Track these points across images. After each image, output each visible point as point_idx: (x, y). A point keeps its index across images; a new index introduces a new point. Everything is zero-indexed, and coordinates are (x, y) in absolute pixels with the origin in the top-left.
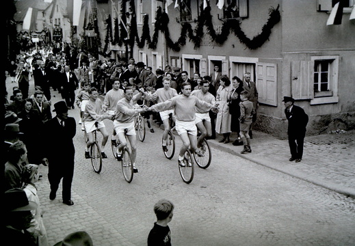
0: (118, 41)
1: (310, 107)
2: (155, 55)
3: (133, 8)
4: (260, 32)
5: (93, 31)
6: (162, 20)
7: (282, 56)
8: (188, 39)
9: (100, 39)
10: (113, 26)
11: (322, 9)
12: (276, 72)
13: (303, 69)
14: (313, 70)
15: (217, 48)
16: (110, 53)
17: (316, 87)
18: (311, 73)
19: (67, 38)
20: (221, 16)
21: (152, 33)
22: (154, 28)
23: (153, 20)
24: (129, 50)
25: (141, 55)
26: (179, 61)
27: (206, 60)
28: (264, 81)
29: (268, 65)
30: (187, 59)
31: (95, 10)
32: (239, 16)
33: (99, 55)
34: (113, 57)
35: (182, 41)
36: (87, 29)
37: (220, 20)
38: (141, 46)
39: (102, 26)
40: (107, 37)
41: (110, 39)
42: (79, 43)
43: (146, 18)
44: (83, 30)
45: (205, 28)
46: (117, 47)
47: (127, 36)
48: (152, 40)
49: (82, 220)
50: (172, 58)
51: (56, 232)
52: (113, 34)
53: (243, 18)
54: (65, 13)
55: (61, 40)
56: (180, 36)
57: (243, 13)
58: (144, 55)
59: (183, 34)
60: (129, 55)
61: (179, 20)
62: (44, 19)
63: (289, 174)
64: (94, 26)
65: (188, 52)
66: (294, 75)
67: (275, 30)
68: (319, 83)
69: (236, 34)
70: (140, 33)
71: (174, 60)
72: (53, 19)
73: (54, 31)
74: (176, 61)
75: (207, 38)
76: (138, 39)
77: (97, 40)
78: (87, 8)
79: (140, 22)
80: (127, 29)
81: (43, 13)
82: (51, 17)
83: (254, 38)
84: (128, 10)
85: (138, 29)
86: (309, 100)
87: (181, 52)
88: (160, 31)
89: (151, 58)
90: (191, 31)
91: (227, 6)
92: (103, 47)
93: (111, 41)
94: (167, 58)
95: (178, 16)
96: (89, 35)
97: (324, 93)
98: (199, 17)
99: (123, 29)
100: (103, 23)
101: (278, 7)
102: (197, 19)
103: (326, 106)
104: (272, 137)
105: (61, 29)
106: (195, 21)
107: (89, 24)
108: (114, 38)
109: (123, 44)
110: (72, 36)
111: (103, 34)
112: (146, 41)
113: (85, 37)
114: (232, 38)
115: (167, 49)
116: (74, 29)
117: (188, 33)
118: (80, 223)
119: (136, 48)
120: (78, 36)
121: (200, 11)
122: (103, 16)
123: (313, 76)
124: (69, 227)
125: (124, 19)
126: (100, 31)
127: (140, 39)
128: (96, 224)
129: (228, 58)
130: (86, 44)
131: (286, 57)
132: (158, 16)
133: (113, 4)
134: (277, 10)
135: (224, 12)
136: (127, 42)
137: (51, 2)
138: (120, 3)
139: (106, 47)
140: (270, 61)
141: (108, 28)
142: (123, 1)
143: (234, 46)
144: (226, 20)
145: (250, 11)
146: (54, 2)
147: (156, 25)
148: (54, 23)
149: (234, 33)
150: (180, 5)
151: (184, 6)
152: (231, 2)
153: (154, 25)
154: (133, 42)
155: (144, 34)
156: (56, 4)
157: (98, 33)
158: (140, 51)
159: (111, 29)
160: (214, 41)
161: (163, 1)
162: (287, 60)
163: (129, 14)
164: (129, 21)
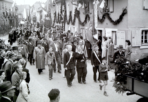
0: (59, 22)
1: (140, 50)
2: (74, 28)
3: (65, 8)
4: (118, 18)
6: (77, 13)
7: (128, 28)
8: (88, 21)
9: (51, 21)
10: (57, 15)
11: (145, 8)
12: (125, 35)
13: (137, 33)
14: (141, 34)
15: (100, 25)
16: (56, 27)
17: (142, 41)
18: (140, 35)
19: (38, 21)
20: (102, 11)
21: (73, 19)
22: (74, 16)
23: (73, 13)
24: (63, 25)
25: (68, 27)
26: (84, 30)
28: (120, 39)
29: (122, 32)
31: (50, 9)
32: (109, 12)
33: (51, 28)
35: (86, 21)
36: (46, 17)
37: (102, 13)
38: (68, 24)
39: (53, 16)
40: (54, 20)
41: (55, 21)
42: (43, 22)
43: (71, 12)
44: (45, 17)
46: (58, 24)
47: (62, 20)
48: (73, 21)
49: (43, 95)
50: (81, 29)
51: (33, 100)
52: (57, 19)
54: (38, 10)
55: (36, 21)
56: (85, 20)
57: (111, 10)
58: (70, 28)
59: (86, 18)
60: (63, 28)
61: (84, 13)
64: (49, 16)
66: (133, 36)
67: (125, 17)
68: (144, 40)
70: (68, 19)
71: (82, 30)
72: (33, 13)
73: (33, 18)
74: (83, 30)
76: (67, 21)
77: (50, 21)
79: (68, 14)
80: (63, 17)
82: (32, 12)
83: (116, 21)
84: (63, 9)
86: (139, 47)
87: (85, 26)
88: (76, 18)
89: (72, 29)
92: (53, 24)
93: (56, 22)
94: (79, 29)
95: (84, 11)
96: (47, 19)
97: (146, 44)
99: (61, 17)
100: (53, 14)
101: (126, 8)
103: (147, 49)
105: (36, 17)
106: (91, 13)
107: (47, 15)
108: (57, 21)
109: (61, 23)
110: (40, 20)
112: (70, 22)
113: (45, 20)
114: (107, 21)
115: (79, 26)
116: (41, 17)
117: (88, 18)
118: (43, 96)
119: (66, 24)
120: (43, 20)
122: (53, 11)
123: (141, 37)
124: (38, 98)
125: (61, 12)
127: (68, 21)
129: (105, 29)
130: (46, 23)
132: (76, 11)
133: (57, 6)
134: (126, 9)
135: (103, 10)
136: (63, 22)
137: (32, 6)
138: (60, 6)
139: (54, 24)
140: (123, 30)
141: (55, 16)
142: (61, 5)
143: (107, 24)
144: (104, 13)
145: (114, 9)
146: (33, 6)
147: (75, 15)
148: (33, 14)
149: (107, 18)
150: (85, 7)
151: (86, 7)
152: (106, 6)
153: (74, 15)
154: (65, 22)
155: (70, 19)
156: (34, 7)
157: (51, 19)
158: (68, 26)
159: (56, 17)
160: (99, 22)
161: (78, 5)
162: (130, 30)
163: (63, 10)
164: (63, 13)
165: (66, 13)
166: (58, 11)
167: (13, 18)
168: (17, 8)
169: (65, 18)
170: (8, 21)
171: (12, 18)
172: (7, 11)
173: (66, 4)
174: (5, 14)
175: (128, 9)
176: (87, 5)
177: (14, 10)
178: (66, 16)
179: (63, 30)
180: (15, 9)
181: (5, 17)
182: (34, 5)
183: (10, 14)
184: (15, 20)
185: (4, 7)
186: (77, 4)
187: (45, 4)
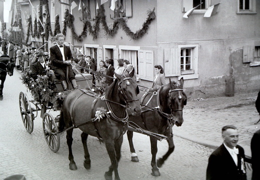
0: (37, 35)
3: (48, 10)
4: (141, 27)
5: (19, 27)
6: (70, 20)
7: (157, 45)
8: (88, 33)
9: (23, 33)
10: (33, 23)
12: (153, 56)
13: (172, 54)
14: (179, 55)
15: (110, 39)
16: (31, 44)
17: (182, 67)
18: (178, 57)
20: (113, 16)
21: (62, 29)
22: (63, 25)
23: (62, 20)
24: (45, 41)
28: (145, 63)
29: (147, 52)
30: (87, 48)
31: (19, 11)
32: (125, 16)
34: (33, 46)
35: (84, 33)
36: (14, 26)
37: (112, 19)
39: (25, 23)
40: (29, 31)
41: (30, 33)
42: (8, 36)
43: (58, 18)
44: (11, 27)
45: (101, 25)
46: (36, 39)
47: (43, 31)
50: (77, 47)
52: (33, 29)
53: (129, 17)
56: (82, 31)
57: (128, 14)
59: (85, 29)
60: (45, 45)
61: (82, 19)
64: (19, 24)
65: (89, 42)
66: (166, 59)
67: (152, 26)
68: (185, 65)
69: (124, 29)
70: (53, 28)
75: (102, 32)
76: (51, 34)
77: (20, 34)
78: (13, 10)
79: (53, 21)
80: (44, 25)
83: (137, 32)
84: (44, 12)
85: (51, 26)
86: (177, 77)
87: (83, 42)
88: (68, 28)
90: (90, 26)
91: (117, 9)
92: (26, 39)
93: (32, 35)
95: (81, 15)
96: (15, 30)
97: (188, 72)
99: (41, 26)
100: (25, 21)
101: (154, 10)
102: (95, 18)
103: (190, 81)
106: (94, 20)
107: (15, 22)
108: (34, 33)
109: (40, 37)
110: (3, 32)
111: (26, 29)
113: (12, 32)
114: (121, 32)
115: (73, 40)
116: (4, 26)
120: (7, 31)
121: (97, 13)
122: (26, 16)
125: (41, 18)
126: (23, 27)
127: (53, 33)
129: (117, 47)
130: (13, 37)
131: (160, 46)
132: (66, 16)
133: (33, 7)
134: (153, 12)
135: (115, 13)
136: (44, 35)
138: (38, 6)
139: (28, 39)
140: (149, 49)
141: (29, 25)
142: (41, 4)
143: (122, 38)
144: (116, 19)
147: (65, 23)
149: (122, 28)
150: (83, 8)
151: (85, 8)
152: (120, 6)
153: (63, 22)
154: (48, 35)
155: (56, 30)
157: (22, 29)
159: (32, 26)
160: (108, 35)
161: (70, 5)
163: (45, 14)
164: (45, 20)
165: (49, 18)
166: (35, 15)
169: (47, 28)
173: (49, 3)
175: (158, 11)
176: (87, 5)
178: (48, 24)
179: (45, 50)
186: (68, 3)
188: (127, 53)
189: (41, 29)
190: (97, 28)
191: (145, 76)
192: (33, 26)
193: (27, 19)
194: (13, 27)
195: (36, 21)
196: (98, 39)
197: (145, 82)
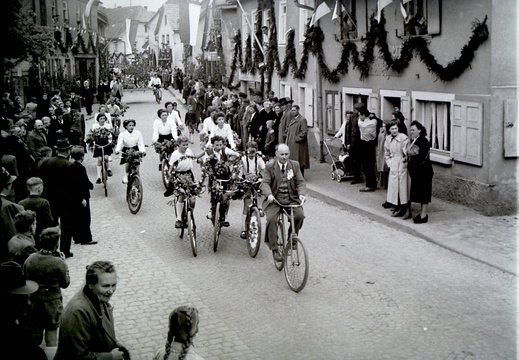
0: (250, 68)
2: (303, 89)
3: (273, 20)
4: (458, 56)
5: (216, 52)
6: (315, 37)
7: (490, 91)
8: (351, 66)
9: (224, 65)
10: (244, 45)
12: (480, 115)
15: (394, 79)
16: (239, 85)
19: (178, 63)
20: (401, 32)
21: (299, 57)
22: (302, 49)
23: (300, 38)
24: (266, 81)
25: (282, 88)
26: (337, 97)
27: (377, 96)
28: (464, 128)
29: (470, 104)
30: (349, 95)
31: (218, 22)
32: (426, 33)
34: (242, 89)
35: (343, 67)
36: (207, 50)
37: (400, 37)
38: (283, 75)
39: (228, 45)
40: (235, 61)
41: (238, 65)
42: (196, 69)
43: (292, 35)
44: (201, 52)
45: (377, 50)
46: (249, 77)
47: (262, 61)
48: (299, 66)
50: (328, 93)
51: (156, 341)
52: (244, 57)
53: (433, 35)
54: (177, 27)
55: (170, 65)
56: (340, 61)
57: (433, 28)
58: (287, 89)
59: (345, 57)
60: (266, 88)
61: (339, 38)
62: (146, 35)
63: (498, 268)
64: (218, 46)
65: (352, 85)
66: (508, 121)
67: (480, 53)
69: (422, 58)
70: (282, 57)
71: (330, 96)
72: (160, 35)
73: (160, 53)
74: (333, 97)
75: (379, 64)
76: (279, 66)
77: (219, 66)
78: (207, 20)
79: (282, 40)
80: (264, 50)
81: (146, 26)
82: (156, 32)
83: (449, 65)
84: (265, 23)
85: (279, 50)
87: (340, 84)
88: (310, 54)
89: (297, 93)
90: (356, 54)
92: (228, 75)
93: (241, 67)
94: (321, 93)
95: (338, 30)
96: (209, 58)
98: (367, 34)
99: (258, 51)
100: (229, 41)
101: (486, 19)
102: (365, 37)
104: (473, 212)
105: (171, 50)
106: (362, 39)
107: (210, 43)
108: (244, 63)
109: (258, 72)
110: (185, 61)
111: (230, 57)
112: (290, 68)
113: (203, 61)
114: (417, 64)
115: (320, 80)
116: (189, 50)
117: (351, 56)
119: (276, 77)
120: (194, 60)
121: (369, 25)
122: (230, 30)
125: (259, 34)
126: (224, 52)
127: (282, 65)
128: (214, 332)
129: (409, 94)
130: (205, 72)
131: (496, 93)
132: (309, 32)
133: (245, 14)
134: (484, 23)
135: (405, 26)
136: (263, 69)
137: (156, 11)
138: (254, 12)
139: (232, 76)
140: (473, 99)
141: (236, 49)
142: (259, 8)
143: (418, 76)
144: (407, 38)
145: (443, 26)
146: (161, 11)
147: (307, 45)
148: (160, 41)
149: (419, 57)
150: (341, 16)
151: (347, 17)
152: (416, 12)
153: (302, 44)
154: (272, 69)
155: (287, 58)
156: (165, 13)
157: (222, 57)
158: (282, 83)
159: (241, 51)
160: (390, 69)
161: (315, 10)
162: (498, 97)
163: (266, 28)
164: (266, 39)
165: (274, 36)
166: (249, 29)
167: (91, 52)
168: (104, 17)
169: (271, 55)
170: (73, 62)
171: (86, 52)
172: (68, 29)
173: (275, 6)
174: (63, 39)
175: (493, 24)
176: (350, 11)
177: (95, 25)
178: (273, 47)
180: (99, 20)
181: (64, 51)
182: (162, 7)
183: (80, 37)
184: (97, 59)
185: (60, 12)
186: (312, 6)
187: (201, 4)
188: (428, 107)
189: (260, 56)
190: (369, 55)
191: (462, 154)
192: (244, 50)
193: (232, 36)
194: (206, 53)
195: (249, 40)
196: (370, 78)
197: (464, 167)
